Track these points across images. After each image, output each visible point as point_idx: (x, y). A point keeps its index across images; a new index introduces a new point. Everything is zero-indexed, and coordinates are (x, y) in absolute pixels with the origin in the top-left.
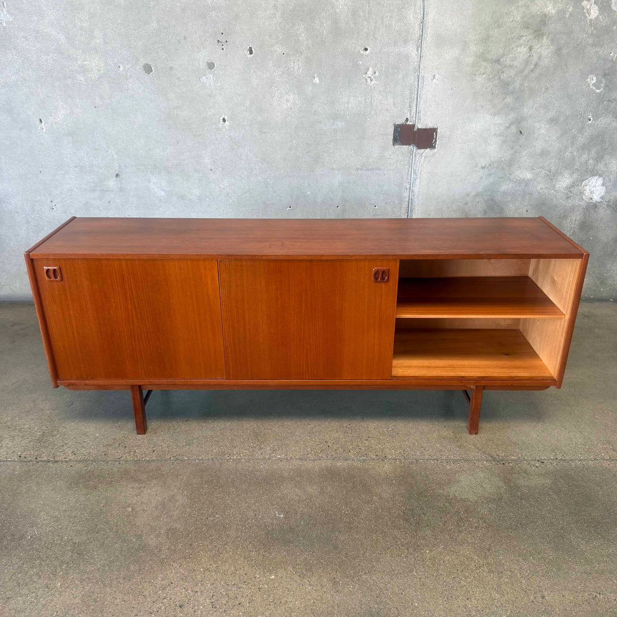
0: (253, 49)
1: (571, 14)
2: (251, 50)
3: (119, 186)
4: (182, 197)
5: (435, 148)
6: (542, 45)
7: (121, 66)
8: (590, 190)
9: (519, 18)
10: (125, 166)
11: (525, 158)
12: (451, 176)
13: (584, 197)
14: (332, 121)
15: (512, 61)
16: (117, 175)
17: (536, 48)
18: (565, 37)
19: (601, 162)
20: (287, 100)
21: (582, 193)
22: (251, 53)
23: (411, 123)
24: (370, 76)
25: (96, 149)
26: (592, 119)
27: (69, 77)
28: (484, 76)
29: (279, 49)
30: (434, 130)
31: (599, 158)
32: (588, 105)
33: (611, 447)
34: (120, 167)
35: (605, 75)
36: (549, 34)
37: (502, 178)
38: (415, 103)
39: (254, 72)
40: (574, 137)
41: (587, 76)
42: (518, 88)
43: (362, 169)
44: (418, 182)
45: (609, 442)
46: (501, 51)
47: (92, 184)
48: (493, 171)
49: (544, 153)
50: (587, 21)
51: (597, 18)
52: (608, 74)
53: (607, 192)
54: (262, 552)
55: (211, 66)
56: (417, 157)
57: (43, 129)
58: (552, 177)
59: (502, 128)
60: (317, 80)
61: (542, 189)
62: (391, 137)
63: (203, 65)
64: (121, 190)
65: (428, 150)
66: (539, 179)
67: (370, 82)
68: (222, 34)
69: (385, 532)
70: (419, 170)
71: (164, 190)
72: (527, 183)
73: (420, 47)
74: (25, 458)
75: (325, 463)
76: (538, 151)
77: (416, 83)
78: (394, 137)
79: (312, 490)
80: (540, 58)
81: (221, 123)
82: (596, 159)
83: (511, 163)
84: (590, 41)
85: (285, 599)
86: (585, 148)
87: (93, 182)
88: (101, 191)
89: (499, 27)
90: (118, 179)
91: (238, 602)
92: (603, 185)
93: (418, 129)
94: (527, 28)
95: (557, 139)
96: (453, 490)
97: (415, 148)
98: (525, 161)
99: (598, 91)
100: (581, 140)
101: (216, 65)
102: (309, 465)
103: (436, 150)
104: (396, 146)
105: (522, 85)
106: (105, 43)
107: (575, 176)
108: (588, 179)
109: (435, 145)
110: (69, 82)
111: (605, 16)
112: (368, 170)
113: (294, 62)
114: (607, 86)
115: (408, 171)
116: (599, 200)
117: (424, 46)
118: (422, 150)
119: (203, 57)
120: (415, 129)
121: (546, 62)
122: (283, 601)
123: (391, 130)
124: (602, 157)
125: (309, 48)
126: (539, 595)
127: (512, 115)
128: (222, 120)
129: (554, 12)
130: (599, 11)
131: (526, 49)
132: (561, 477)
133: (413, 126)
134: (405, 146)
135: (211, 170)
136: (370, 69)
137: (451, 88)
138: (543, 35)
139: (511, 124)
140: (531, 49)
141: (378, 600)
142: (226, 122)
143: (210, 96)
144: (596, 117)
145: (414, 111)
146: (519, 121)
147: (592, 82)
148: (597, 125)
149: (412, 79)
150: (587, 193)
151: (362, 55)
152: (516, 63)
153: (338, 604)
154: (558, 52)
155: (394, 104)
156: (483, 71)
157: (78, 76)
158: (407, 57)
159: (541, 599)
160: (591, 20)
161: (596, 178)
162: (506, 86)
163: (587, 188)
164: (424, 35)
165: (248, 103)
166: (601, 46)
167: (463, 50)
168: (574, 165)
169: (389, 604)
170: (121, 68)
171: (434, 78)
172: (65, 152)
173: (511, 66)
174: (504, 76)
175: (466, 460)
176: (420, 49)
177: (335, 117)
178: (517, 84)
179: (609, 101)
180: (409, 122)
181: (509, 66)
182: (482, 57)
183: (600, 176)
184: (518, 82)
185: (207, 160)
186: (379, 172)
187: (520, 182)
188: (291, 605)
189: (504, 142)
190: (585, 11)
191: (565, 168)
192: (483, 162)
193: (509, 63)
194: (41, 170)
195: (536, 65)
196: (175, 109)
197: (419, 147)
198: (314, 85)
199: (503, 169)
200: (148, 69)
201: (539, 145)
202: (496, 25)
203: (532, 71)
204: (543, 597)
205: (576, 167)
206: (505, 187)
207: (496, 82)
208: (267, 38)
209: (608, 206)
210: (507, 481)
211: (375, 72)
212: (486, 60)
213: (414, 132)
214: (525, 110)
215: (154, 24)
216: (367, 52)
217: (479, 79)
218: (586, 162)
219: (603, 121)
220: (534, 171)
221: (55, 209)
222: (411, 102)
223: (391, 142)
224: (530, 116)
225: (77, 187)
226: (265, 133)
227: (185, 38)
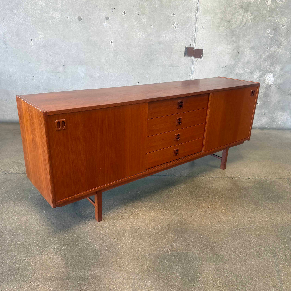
0: (126, 12)
1: (260, 3)
2: (125, 12)
3: (64, 70)
4: (91, 76)
5: (202, 58)
6: (248, 15)
7: (68, 17)
8: (268, 79)
9: (238, 4)
10: (67, 61)
11: (240, 64)
12: (209, 71)
13: (265, 82)
14: (158, 44)
15: (235, 22)
16: (63, 66)
17: (245, 16)
18: (257, 12)
19: (272, 67)
20: (139, 35)
21: (264, 80)
22: (125, 14)
23: (192, 47)
24: (175, 25)
25: (55, 54)
26: (268, 48)
27: (46, 21)
28: (223, 27)
29: (137, 13)
30: (202, 50)
31: (272, 65)
32: (267, 42)
33: (278, 175)
34: (65, 62)
35: (274, 29)
36: (251, 11)
37: (230, 72)
38: (194, 38)
39: (126, 22)
40: (261, 56)
41: (267, 29)
42: (237, 33)
43: (170, 66)
44: (194, 73)
45: (277, 173)
46: (231, 17)
47: (52, 69)
48: (227, 69)
49: (248, 62)
50: (266, 6)
51: (270, 5)
52: (275, 29)
53: (275, 80)
55: (107, 18)
56: (195, 62)
57: (32, 43)
58: (252, 73)
59: (231, 50)
60: (152, 27)
61: (247, 78)
62: (183, 53)
63: (104, 18)
64: (65, 72)
65: (199, 59)
66: (246, 73)
67: (175, 28)
68: (113, 5)
69: (183, 198)
70: (195, 68)
71: (83, 73)
72: (241, 75)
73: (196, 14)
74: (25, 172)
76: (246, 61)
77: (195, 29)
78: (185, 52)
79: (152, 185)
80: (247, 21)
81: (110, 44)
82: (270, 66)
83: (234, 66)
84: (268, 14)
85: (143, 217)
86: (266, 60)
87: (52, 68)
88: (56, 72)
89: (230, 7)
90: (64, 67)
91: (123, 218)
92: (273, 77)
93: (195, 49)
94: (241, 8)
95: (254, 56)
96: (211, 186)
97: (194, 58)
99: (271, 36)
100: (264, 57)
101: (109, 18)
103: (202, 59)
104: (186, 57)
106: (62, 7)
107: (261, 73)
108: (267, 74)
109: (202, 57)
110: (45, 23)
111: (274, 4)
112: (173, 67)
113: (143, 18)
114: (275, 34)
115: (191, 68)
116: (271, 84)
117: (198, 13)
118: (197, 59)
119: (104, 15)
120: (194, 49)
121: (249, 23)
122: (142, 218)
123: (184, 50)
124: (273, 64)
125: (150, 13)
126: (249, 219)
127: (235, 45)
128: (111, 43)
129: (252, 1)
130: (271, 2)
131: (241, 17)
132: (257, 183)
133: (193, 48)
134: (189, 57)
135: (105, 64)
136: (175, 22)
137: (209, 32)
138: (248, 11)
139: (235, 49)
140: (243, 17)
141: (182, 218)
142: (113, 43)
143: (106, 32)
144: (270, 47)
145: (194, 41)
146: (238, 48)
147: (269, 32)
148: (270, 51)
149: (193, 28)
150: (267, 80)
151: (172, 16)
152: (237, 23)
153: (165, 219)
154: (254, 18)
155: (185, 38)
156: (223, 26)
157: (49, 21)
158: (191, 18)
159: (250, 220)
160: (268, 5)
161: (270, 74)
162: (232, 32)
163: (267, 78)
164: (199, 9)
165: (122, 36)
166: (272, 17)
167: (215, 16)
168: (261, 68)
169: (186, 219)
170: (68, 18)
171: (202, 28)
172: (41, 54)
173: (235, 24)
174: (232, 28)
175: (216, 177)
176: (196, 15)
177: (160, 43)
179: (276, 40)
180: (191, 46)
181: (234, 23)
182: (223, 19)
183: (272, 73)
184: (238, 31)
185: (103, 60)
186: (178, 68)
187: (238, 74)
188: (145, 219)
189: (231, 56)
190: (266, 2)
191: (257, 69)
192: (222, 65)
193: (234, 22)
194: (30, 62)
195: (245, 24)
196: (91, 37)
197: (195, 58)
198: (151, 28)
199: (231, 68)
200: (80, 19)
201: (246, 59)
202: (229, 6)
203: (244, 26)
204: (251, 219)
205: (262, 69)
206: (231, 77)
207: (229, 30)
208: (132, 7)
209: (275, 86)
210: (234, 184)
211: (177, 24)
212: (224, 21)
213: (194, 51)
214: (241, 43)
216: (174, 15)
217: (221, 29)
218: (266, 67)
219: (273, 49)
220: (244, 70)
221: (35, 80)
222: (192, 38)
223: (184, 55)
224: (243, 46)
225: (45, 70)
226: (129, 49)
227: (97, 6)
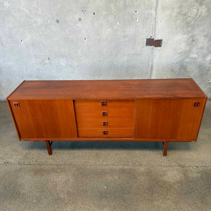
3: (49, 62)
4: (71, 66)
5: (161, 46)
6: (202, 8)
10: (51, 55)
11: (194, 50)
17: (200, 9)
20: (108, 31)
22: (94, 14)
24: (138, 21)
25: (41, 50)
29: (104, 13)
30: (161, 40)
34: (49, 56)
36: (205, 4)
37: (186, 57)
43: (134, 55)
44: (155, 59)
46: (187, 11)
47: (40, 62)
48: (182, 54)
49: (202, 48)
54: (99, 201)
55: (80, 19)
56: (155, 50)
57: (22, 43)
58: (205, 56)
59: (186, 39)
60: (118, 24)
61: (201, 61)
62: (145, 43)
63: (77, 19)
64: (50, 64)
65: (159, 47)
66: (200, 57)
67: (137, 24)
68: (84, 8)
70: (155, 55)
71: (65, 64)
72: (195, 59)
73: (156, 10)
74: (20, 163)
75: (121, 167)
76: (200, 47)
77: (155, 23)
79: (116, 177)
80: (201, 13)
81: (84, 40)
83: (189, 51)
88: (43, 64)
90: (49, 60)
94: (197, 2)
95: (207, 43)
96: (165, 178)
101: (82, 19)
102: (115, 167)
103: (162, 48)
104: (147, 46)
105: (194, 23)
106: (42, 12)
110: (31, 26)
112: (137, 55)
113: (110, 17)
115: (152, 55)
117: (158, 9)
118: (157, 48)
119: (77, 17)
120: (154, 40)
121: (204, 14)
123: (145, 41)
125: (115, 12)
127: (190, 34)
131: (196, 10)
132: (204, 173)
134: (150, 46)
135: (81, 56)
136: (138, 19)
137: (167, 25)
138: (203, 4)
139: (190, 38)
140: (198, 10)
142: (86, 39)
143: (80, 30)
145: (154, 33)
146: (193, 36)
149: (153, 22)
151: (135, 14)
152: (192, 15)
154: (208, 11)
155: (147, 31)
156: (180, 19)
157: (33, 24)
158: (151, 14)
162: (188, 24)
164: (158, 6)
165: (93, 33)
167: (172, 11)
171: (161, 21)
172: (30, 51)
173: (190, 16)
174: (188, 20)
175: (170, 166)
177: (125, 37)
178: (192, 23)
180: (152, 38)
182: (179, 13)
185: (79, 53)
186: (141, 56)
187: (193, 58)
189: (187, 44)
192: (179, 51)
193: (189, 15)
195: (200, 16)
196: (68, 35)
197: (155, 47)
199: (186, 54)
200: (58, 21)
201: (200, 45)
202: (185, 1)
203: (198, 18)
206: (187, 60)
207: (185, 22)
208: (100, 9)
210: (185, 175)
212: (181, 14)
213: (154, 42)
214: (195, 32)
215: (60, 5)
216: (137, 13)
217: (178, 21)
220: (198, 54)
221: (28, 71)
222: (153, 31)
224: (197, 34)
225: (35, 63)
226: (100, 43)
227: (71, 10)
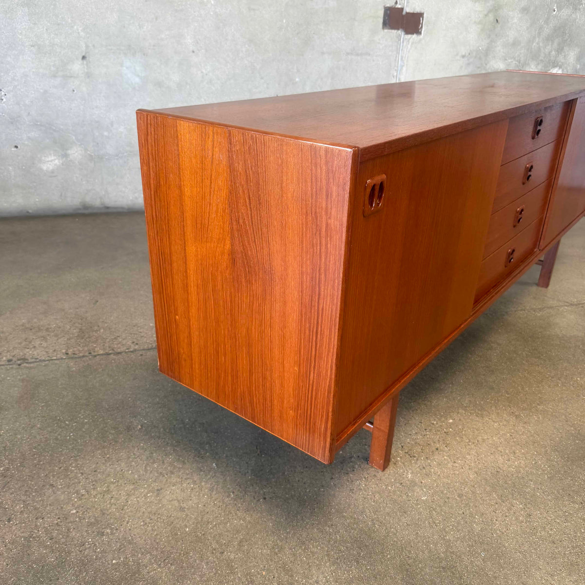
3: (86, 71)
4: (159, 84)
5: (420, 33)
10: (94, 46)
11: (499, 49)
12: (435, 64)
16: (84, 58)
23: (400, 6)
25: (58, 25)
26: (556, 10)
30: (420, 15)
31: (560, 50)
34: (87, 46)
37: (478, 68)
40: (541, 28)
43: (351, 54)
44: (404, 69)
47: (52, 68)
48: (471, 60)
49: (515, 43)
56: (405, 43)
58: (521, 67)
59: (481, 16)
62: (381, 20)
64: (88, 75)
65: (415, 36)
70: (405, 57)
71: (138, 76)
74: (74, 354)
76: (511, 41)
78: (384, 20)
82: (557, 51)
83: (487, 52)
85: (480, 437)
87: (54, 66)
88: (64, 76)
90: (85, 63)
93: (407, 13)
95: (527, 29)
96: (557, 331)
97: (403, 33)
98: (499, 51)
100: (547, 31)
103: (421, 36)
104: (386, 31)
107: (540, 67)
109: (421, 31)
112: (357, 55)
115: (396, 57)
118: (410, 36)
120: (404, 13)
123: (381, 13)
124: (562, 49)
127: (491, 3)
133: (402, 9)
134: (393, 31)
135: (193, 52)
139: (489, 12)
144: (560, 8)
146: (496, 9)
148: (560, 17)
161: (557, 69)
168: (539, 55)
172: (19, 27)
180: (398, 5)
183: (560, 67)
185: (189, 40)
186: (368, 58)
189: (482, 30)
191: (532, 59)
192: (463, 51)
197: (407, 32)
199: (480, 58)
201: (512, 35)
205: (541, 58)
213: (403, 16)
218: (549, 53)
219: (565, 12)
220: (506, 61)
221: (4, 100)
223: (381, 26)
224: (506, 4)
225: (33, 72)
226: (254, 10)
